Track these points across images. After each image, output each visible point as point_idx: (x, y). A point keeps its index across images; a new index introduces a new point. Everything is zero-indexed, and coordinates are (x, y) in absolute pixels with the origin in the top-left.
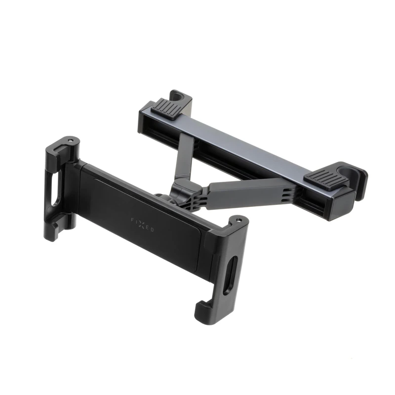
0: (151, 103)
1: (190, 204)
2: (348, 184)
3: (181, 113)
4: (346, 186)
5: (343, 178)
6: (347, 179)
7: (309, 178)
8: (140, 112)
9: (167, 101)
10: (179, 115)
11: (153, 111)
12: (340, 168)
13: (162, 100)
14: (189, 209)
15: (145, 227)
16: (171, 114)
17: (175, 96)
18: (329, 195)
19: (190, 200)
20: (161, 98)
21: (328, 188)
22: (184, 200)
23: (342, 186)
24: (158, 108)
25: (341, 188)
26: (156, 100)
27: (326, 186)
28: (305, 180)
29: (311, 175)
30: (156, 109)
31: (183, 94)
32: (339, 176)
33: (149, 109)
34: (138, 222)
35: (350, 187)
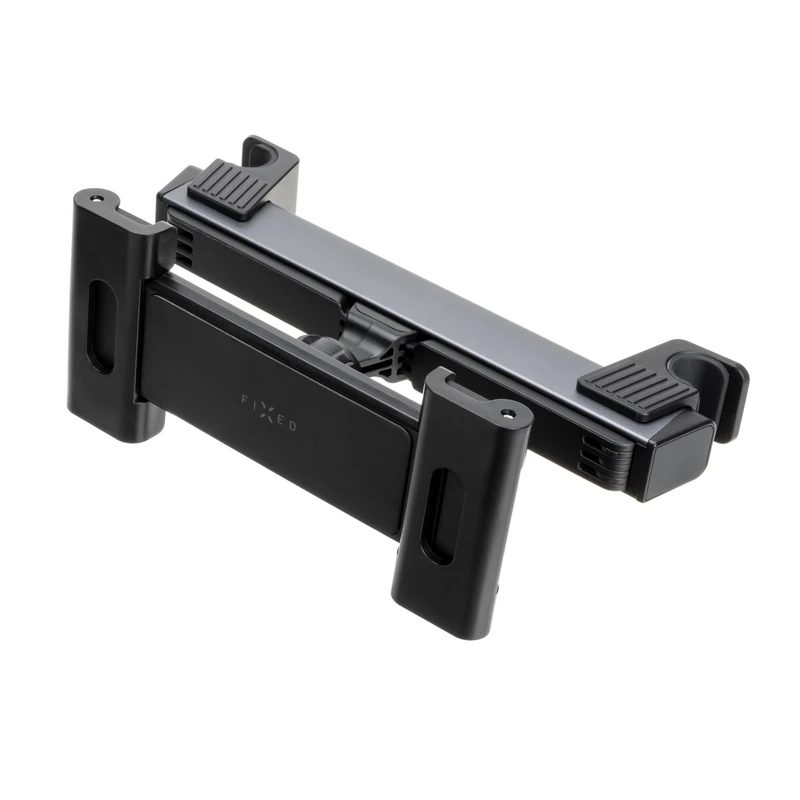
0: (191, 171)
1: (390, 363)
2: (694, 402)
3: (266, 199)
4: (689, 408)
5: (682, 386)
6: (693, 390)
7: (592, 387)
8: (160, 197)
9: (231, 168)
10: (260, 207)
11: (192, 195)
12: (675, 359)
13: (219, 166)
14: (386, 374)
15: (275, 418)
16: (238, 204)
17: (257, 152)
18: (644, 435)
19: (390, 353)
20: (218, 160)
21: (640, 416)
22: (377, 352)
23: (678, 407)
24: (206, 186)
25: (675, 415)
26: (203, 164)
27: (635, 408)
28: (582, 390)
29: (597, 376)
30: (200, 191)
31: (274, 148)
32: (673, 380)
33: (183, 190)
34: (259, 406)
35: (701, 411)
